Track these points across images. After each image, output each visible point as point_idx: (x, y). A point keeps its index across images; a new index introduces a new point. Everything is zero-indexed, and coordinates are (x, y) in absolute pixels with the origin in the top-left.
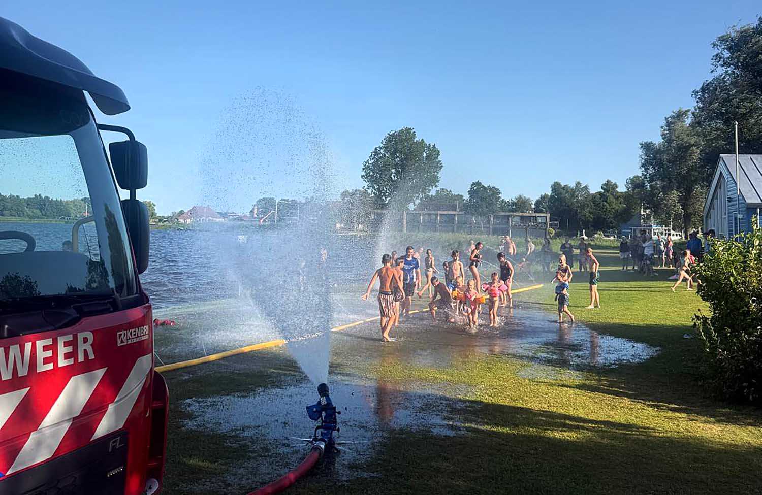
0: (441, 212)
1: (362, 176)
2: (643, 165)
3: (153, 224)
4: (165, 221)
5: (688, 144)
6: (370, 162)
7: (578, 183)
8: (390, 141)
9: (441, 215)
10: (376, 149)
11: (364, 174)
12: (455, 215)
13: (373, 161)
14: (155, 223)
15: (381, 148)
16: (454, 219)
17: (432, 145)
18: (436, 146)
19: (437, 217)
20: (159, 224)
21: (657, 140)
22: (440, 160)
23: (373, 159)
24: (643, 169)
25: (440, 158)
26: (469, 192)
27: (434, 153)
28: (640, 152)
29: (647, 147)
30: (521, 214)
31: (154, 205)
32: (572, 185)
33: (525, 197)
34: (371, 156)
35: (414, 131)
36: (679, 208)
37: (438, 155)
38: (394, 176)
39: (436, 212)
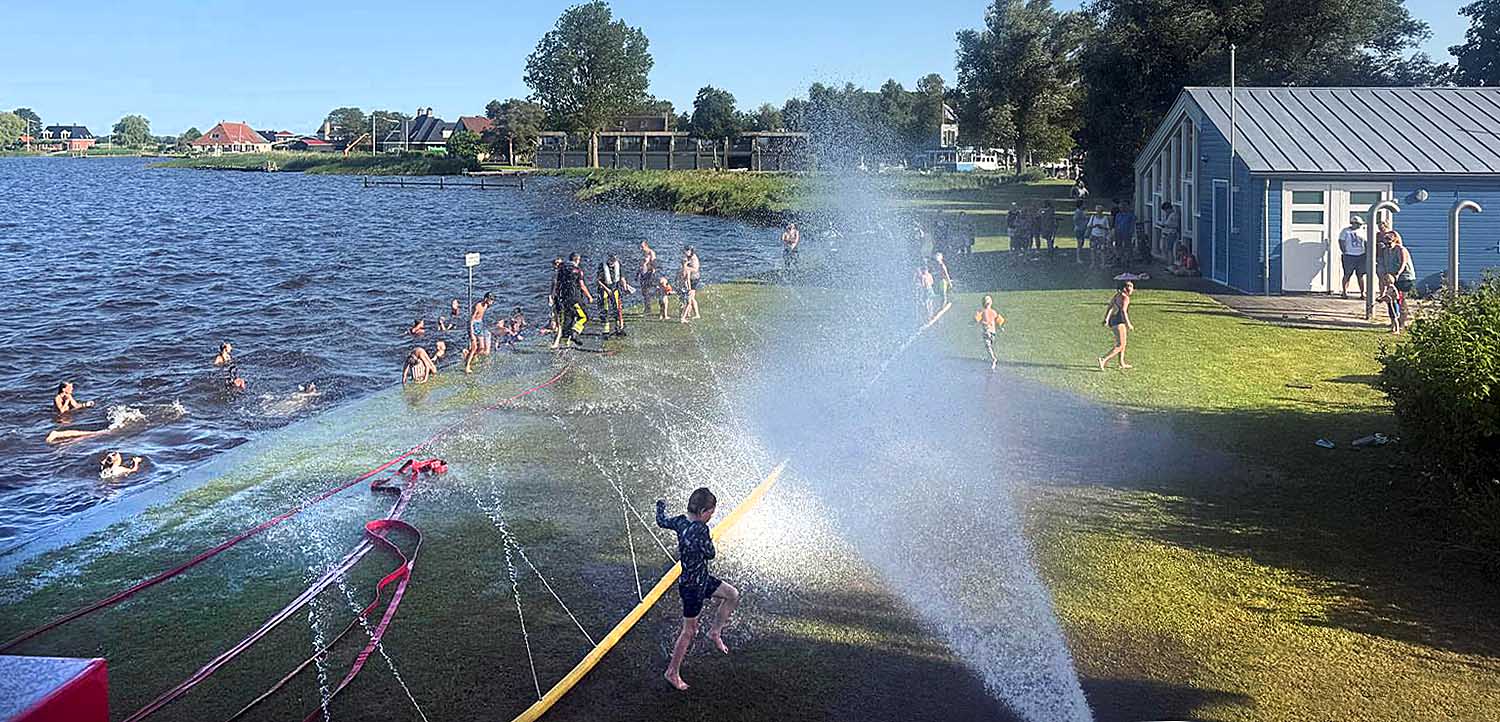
0: (650, 134)
1: (525, 78)
2: (961, 65)
3: (147, 154)
4: (169, 149)
5: (1026, 34)
6: (538, 56)
7: (850, 84)
8: (569, 22)
9: (648, 137)
10: (547, 35)
11: (528, 75)
12: (670, 137)
13: (542, 55)
14: (151, 154)
15: (554, 33)
16: (669, 143)
17: (636, 29)
18: (642, 31)
19: (642, 142)
20: (160, 155)
21: (981, 28)
22: (650, 53)
23: (542, 51)
24: (961, 70)
25: (648, 50)
26: (695, 103)
27: (639, 41)
28: (957, 45)
29: (966, 38)
30: (769, 134)
31: (147, 122)
32: (841, 88)
33: (773, 108)
34: (540, 46)
35: (608, 7)
36: (1012, 129)
37: (646, 45)
38: (576, 79)
39: (642, 134)
